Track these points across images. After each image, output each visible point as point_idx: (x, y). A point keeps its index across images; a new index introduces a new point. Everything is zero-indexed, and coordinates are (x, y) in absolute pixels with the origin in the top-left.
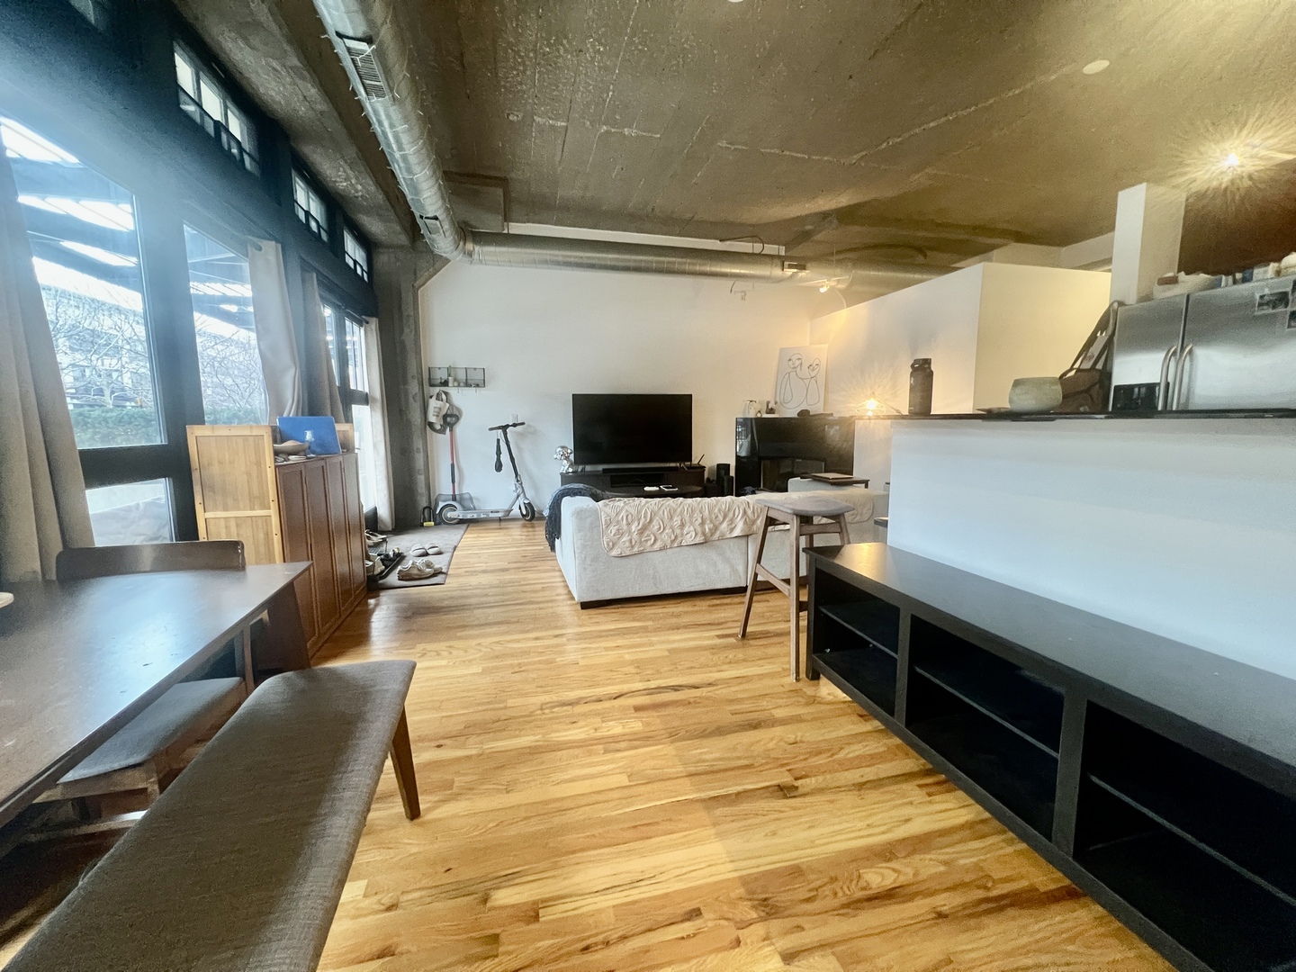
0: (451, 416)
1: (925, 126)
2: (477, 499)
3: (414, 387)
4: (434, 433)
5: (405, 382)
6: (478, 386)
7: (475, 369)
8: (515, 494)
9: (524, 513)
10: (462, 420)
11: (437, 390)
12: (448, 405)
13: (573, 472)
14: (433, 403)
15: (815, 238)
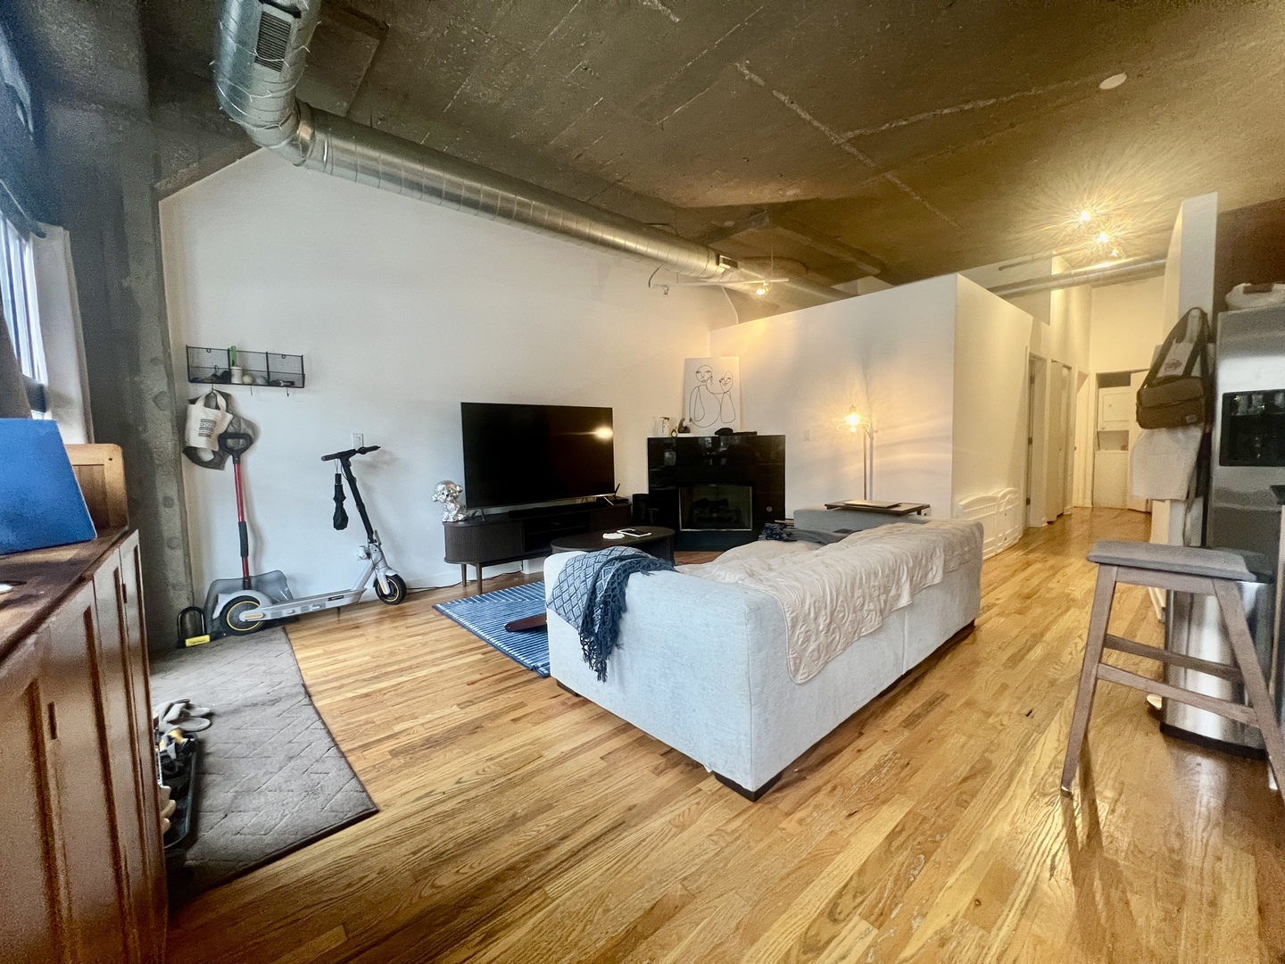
0: (237, 436)
1: (938, 112)
2: (294, 579)
3: (154, 383)
4: (198, 468)
5: (135, 369)
6: (291, 384)
7: (284, 356)
8: (369, 563)
9: (386, 591)
10: (259, 445)
11: (206, 389)
12: (230, 417)
13: (465, 520)
14: (198, 413)
15: (735, 236)
